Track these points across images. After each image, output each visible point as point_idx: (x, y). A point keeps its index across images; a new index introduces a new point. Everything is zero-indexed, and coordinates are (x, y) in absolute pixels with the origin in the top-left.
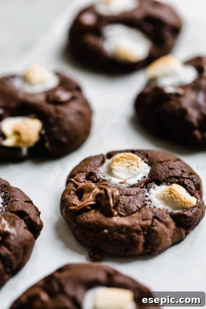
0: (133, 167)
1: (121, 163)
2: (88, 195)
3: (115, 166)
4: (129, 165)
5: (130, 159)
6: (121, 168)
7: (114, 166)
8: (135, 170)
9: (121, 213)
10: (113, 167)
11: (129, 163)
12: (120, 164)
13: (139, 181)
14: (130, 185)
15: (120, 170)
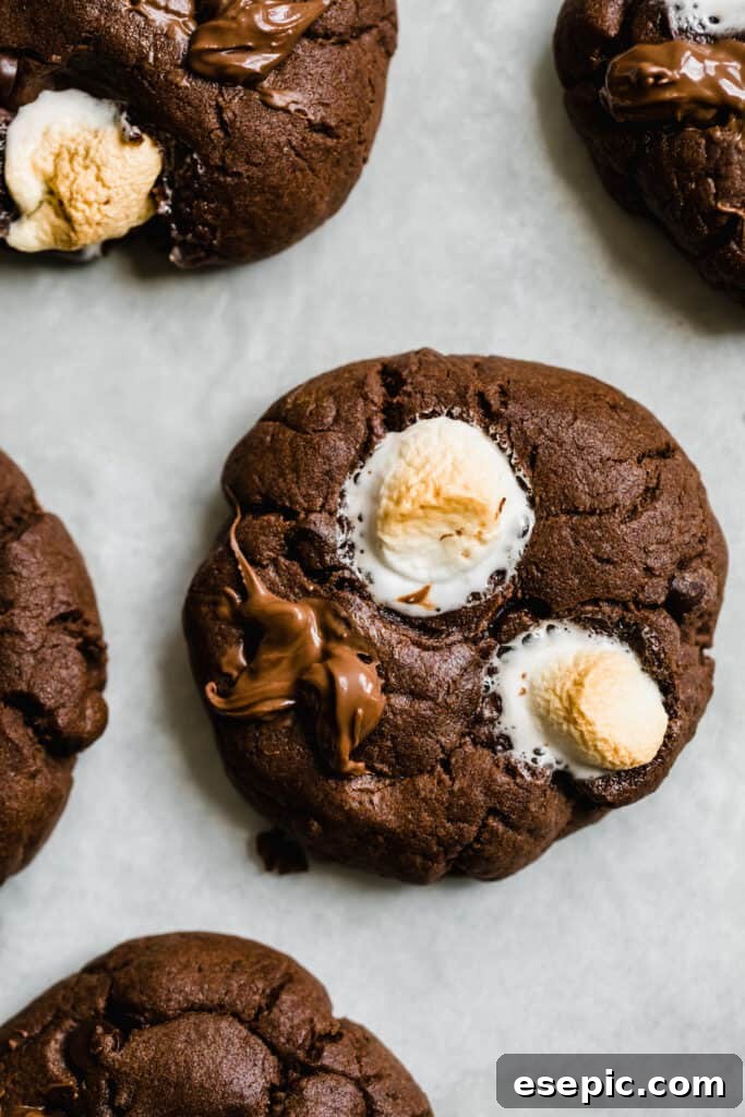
0: (463, 542)
1: (415, 527)
2: (273, 655)
3: (396, 536)
4: (446, 530)
5: (455, 511)
6: (416, 542)
7: (389, 534)
8: (467, 554)
9: (379, 766)
10: (387, 539)
11: (451, 524)
12: (414, 531)
13: (475, 596)
14: (438, 610)
15: (411, 549)
